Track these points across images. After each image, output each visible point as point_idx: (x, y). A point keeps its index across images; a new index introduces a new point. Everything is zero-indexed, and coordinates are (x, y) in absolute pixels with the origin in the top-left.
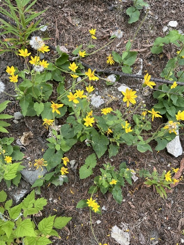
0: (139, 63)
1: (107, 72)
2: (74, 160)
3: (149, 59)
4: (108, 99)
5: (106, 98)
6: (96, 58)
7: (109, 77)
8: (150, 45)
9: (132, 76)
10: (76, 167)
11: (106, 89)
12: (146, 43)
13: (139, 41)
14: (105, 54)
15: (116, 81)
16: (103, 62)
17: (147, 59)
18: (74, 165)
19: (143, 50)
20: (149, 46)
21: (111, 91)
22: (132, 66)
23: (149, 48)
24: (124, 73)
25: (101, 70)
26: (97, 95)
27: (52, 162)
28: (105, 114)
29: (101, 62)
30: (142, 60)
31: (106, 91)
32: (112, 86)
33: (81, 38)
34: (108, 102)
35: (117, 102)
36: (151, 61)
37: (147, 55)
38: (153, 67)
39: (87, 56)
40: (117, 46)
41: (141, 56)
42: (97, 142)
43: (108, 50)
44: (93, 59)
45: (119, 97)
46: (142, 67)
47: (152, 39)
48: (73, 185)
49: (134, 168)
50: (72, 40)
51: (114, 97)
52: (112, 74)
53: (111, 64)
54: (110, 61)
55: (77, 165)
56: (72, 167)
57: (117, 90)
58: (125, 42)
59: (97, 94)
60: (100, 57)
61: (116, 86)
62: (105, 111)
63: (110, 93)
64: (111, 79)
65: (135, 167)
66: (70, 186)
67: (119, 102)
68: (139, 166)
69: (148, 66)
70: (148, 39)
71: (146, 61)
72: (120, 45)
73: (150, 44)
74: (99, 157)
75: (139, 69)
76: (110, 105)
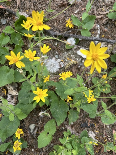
0: (96, 28)
1: (66, 35)
2: (33, 125)
3: (105, 25)
4: (68, 62)
5: (65, 62)
6: (56, 23)
7: (69, 40)
8: (106, 13)
9: (91, 38)
10: (35, 132)
11: (66, 53)
12: (102, 11)
13: (95, 9)
14: (64, 20)
15: (75, 44)
16: (62, 27)
17: (104, 25)
18: (34, 130)
19: (99, 17)
20: (104, 13)
21: (70, 55)
22: (91, 31)
23: (105, 15)
24: (83, 37)
25: (60, 34)
26: (57, 59)
27: (9, 131)
28: (64, 79)
29: (60, 27)
30: (99, 26)
31: (66, 54)
32: (71, 49)
33: (42, 5)
34: (68, 65)
35: (76, 65)
36: (107, 27)
37: (103, 21)
38: (110, 32)
39: (47, 21)
40: (76, 13)
41: (97, 22)
42: (56, 108)
43: (67, 16)
44: (52, 23)
45: (78, 60)
46: (99, 32)
47: (108, 8)
48: (33, 150)
49: (93, 130)
50: (32, 7)
51: (73, 61)
52: (71, 37)
53: (70, 27)
54: (69, 24)
55: (37, 129)
56: (31, 131)
57: (76, 54)
58: (83, 9)
59: (57, 57)
60: (59, 21)
61: (76, 50)
62: (64, 76)
63: (69, 56)
64: (71, 41)
65: (95, 129)
66: (29, 151)
67: (78, 65)
68: (98, 128)
69: (105, 32)
70: (104, 7)
71: (103, 27)
72: (79, 12)
73: (105, 11)
74: (59, 125)
75: (96, 34)
76: (70, 69)
